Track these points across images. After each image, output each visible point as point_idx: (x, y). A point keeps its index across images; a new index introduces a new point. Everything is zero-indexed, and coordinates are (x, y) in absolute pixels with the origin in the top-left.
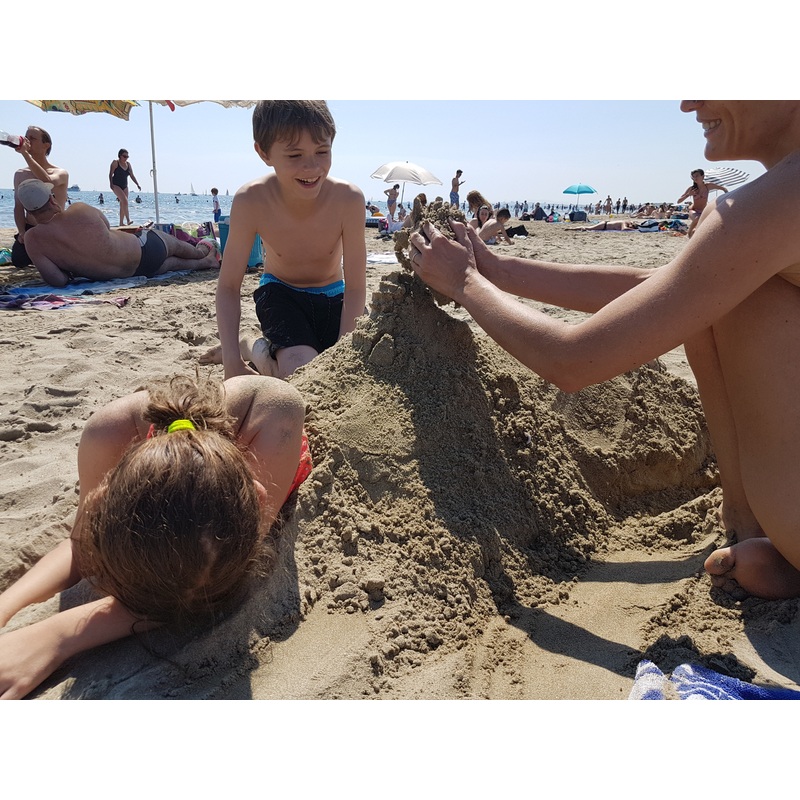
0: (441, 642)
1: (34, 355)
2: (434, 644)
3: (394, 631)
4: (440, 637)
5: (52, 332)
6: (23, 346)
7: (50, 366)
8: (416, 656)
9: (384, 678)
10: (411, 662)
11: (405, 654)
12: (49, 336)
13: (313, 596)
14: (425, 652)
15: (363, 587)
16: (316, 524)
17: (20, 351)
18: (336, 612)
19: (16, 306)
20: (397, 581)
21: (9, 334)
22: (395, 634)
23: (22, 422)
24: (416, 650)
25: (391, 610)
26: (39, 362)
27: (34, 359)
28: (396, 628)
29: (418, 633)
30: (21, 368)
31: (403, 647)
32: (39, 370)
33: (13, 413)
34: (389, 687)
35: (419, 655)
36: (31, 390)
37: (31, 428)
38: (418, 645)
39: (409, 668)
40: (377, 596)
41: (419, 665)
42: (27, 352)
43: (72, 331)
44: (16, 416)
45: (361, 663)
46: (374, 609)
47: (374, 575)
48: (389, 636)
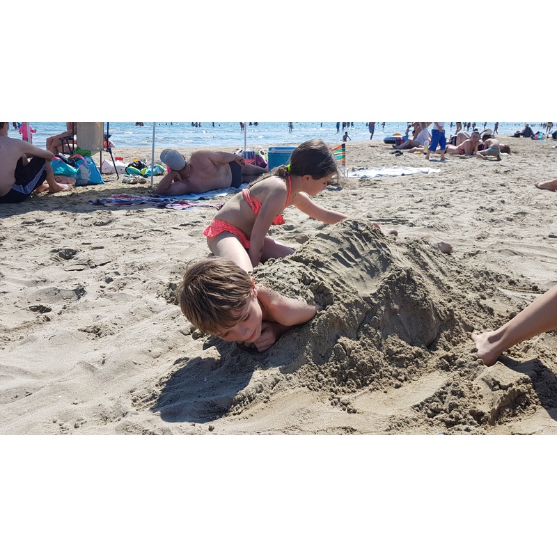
1: (172, 239)
5: (182, 225)
6: (166, 234)
7: (179, 247)
12: (180, 228)
17: (165, 236)
19: (163, 206)
21: (159, 225)
26: (174, 244)
27: (172, 242)
30: (165, 247)
32: (173, 249)
42: (168, 236)
43: (192, 225)
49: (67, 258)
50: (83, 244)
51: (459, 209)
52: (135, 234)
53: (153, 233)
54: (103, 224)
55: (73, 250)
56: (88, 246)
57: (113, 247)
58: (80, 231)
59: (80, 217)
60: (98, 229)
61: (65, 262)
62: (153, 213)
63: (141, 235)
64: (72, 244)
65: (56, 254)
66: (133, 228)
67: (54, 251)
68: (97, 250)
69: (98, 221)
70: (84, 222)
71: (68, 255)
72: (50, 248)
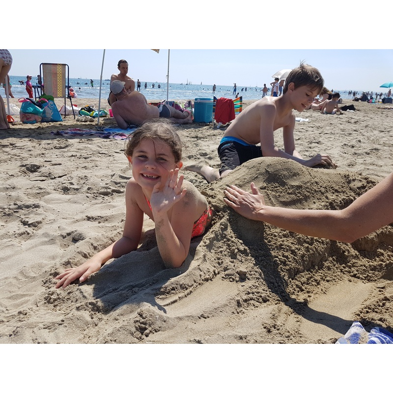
0: (268, 300)
1: (114, 160)
2: (265, 301)
3: (248, 292)
4: (268, 298)
6: (110, 156)
7: (121, 166)
8: (257, 304)
9: (241, 309)
10: (254, 305)
11: (252, 302)
12: (120, 152)
13: (216, 272)
14: (261, 303)
15: (237, 273)
16: (220, 244)
17: (109, 158)
18: (225, 280)
19: (107, 137)
20: (252, 273)
21: (105, 150)
22: (249, 293)
23: (110, 188)
24: (257, 301)
25: (248, 284)
26: (116, 163)
27: (114, 162)
28: (250, 291)
29: (259, 295)
30: (109, 165)
31: (251, 299)
32: (116, 167)
33: (106, 184)
34: (243, 313)
35: (258, 303)
36: (113, 175)
37: (114, 191)
38: (258, 299)
39: (253, 308)
40: (243, 277)
41: (257, 307)
42: (111, 158)
44: (108, 186)
45: (233, 301)
46: (241, 282)
47: (243, 268)
48: (246, 294)
49: (32, 172)
50: (45, 161)
51: (328, 145)
52: (86, 155)
53: (100, 155)
54: (61, 148)
55: (37, 166)
56: (50, 163)
57: (68, 164)
58: (44, 152)
59: (44, 142)
60: (57, 152)
61: (31, 174)
62: (99, 141)
63: (90, 156)
64: (37, 161)
65: (23, 168)
66: (84, 151)
67: (23, 166)
68: (56, 166)
69: (58, 145)
70: (47, 146)
71: (33, 169)
72: (19, 164)
